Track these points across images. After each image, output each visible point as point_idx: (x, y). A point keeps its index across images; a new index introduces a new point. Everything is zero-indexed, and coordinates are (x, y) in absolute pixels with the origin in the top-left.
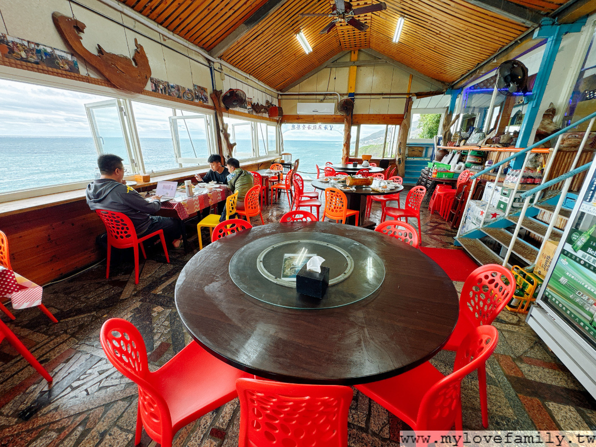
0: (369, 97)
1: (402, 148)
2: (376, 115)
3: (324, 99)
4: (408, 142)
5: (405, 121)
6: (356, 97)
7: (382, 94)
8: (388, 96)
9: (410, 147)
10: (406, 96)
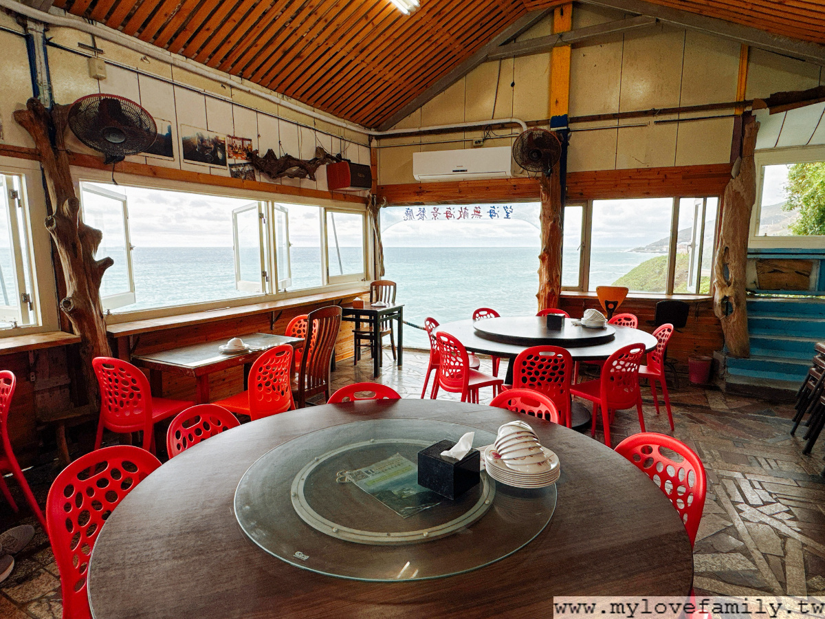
0: (614, 123)
1: (733, 264)
2: (639, 171)
3: (485, 139)
4: (752, 245)
5: (735, 184)
6: (572, 126)
7: (653, 113)
8: (675, 117)
9: (761, 260)
10: (732, 112)
